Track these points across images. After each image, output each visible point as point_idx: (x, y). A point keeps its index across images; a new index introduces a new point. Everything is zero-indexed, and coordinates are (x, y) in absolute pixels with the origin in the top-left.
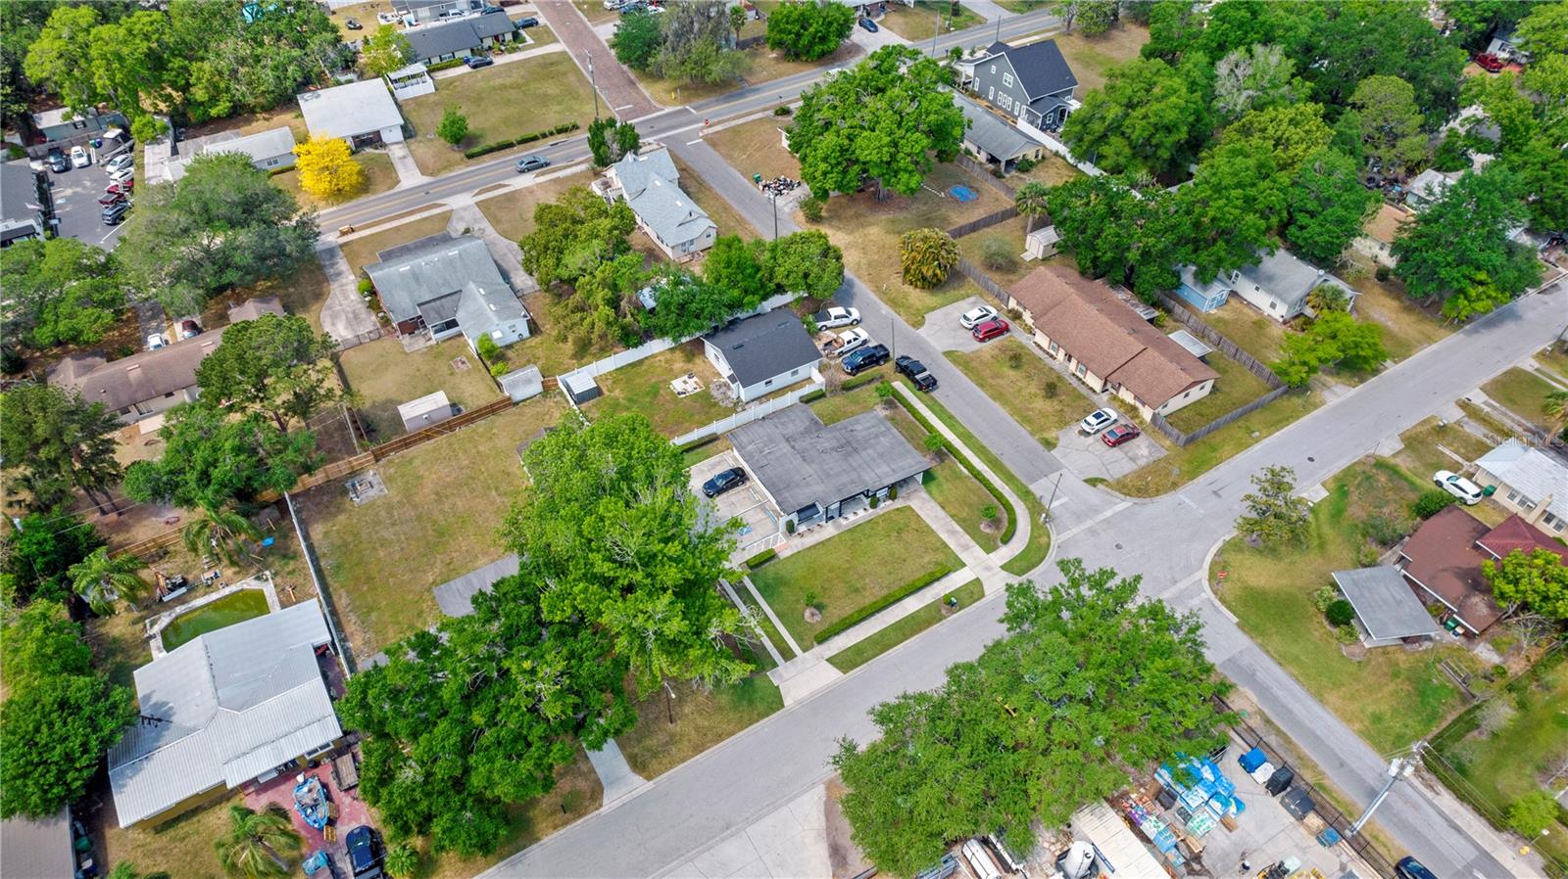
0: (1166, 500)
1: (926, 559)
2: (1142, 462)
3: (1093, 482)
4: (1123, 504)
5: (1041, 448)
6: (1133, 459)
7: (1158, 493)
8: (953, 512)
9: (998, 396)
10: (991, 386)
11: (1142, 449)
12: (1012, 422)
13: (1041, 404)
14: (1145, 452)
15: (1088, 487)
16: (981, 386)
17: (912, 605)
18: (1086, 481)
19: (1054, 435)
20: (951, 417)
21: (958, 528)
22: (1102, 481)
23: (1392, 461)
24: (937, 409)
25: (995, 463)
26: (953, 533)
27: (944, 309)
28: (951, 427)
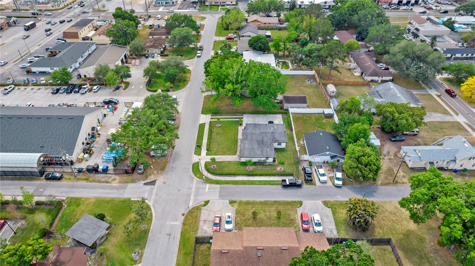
2: (201, 223)
3: (207, 203)
4: (191, 204)
5: (233, 199)
6: (205, 221)
10: (273, 205)
14: (205, 228)
15: (206, 199)
20: (265, 184)
22: (205, 205)
24: (272, 183)
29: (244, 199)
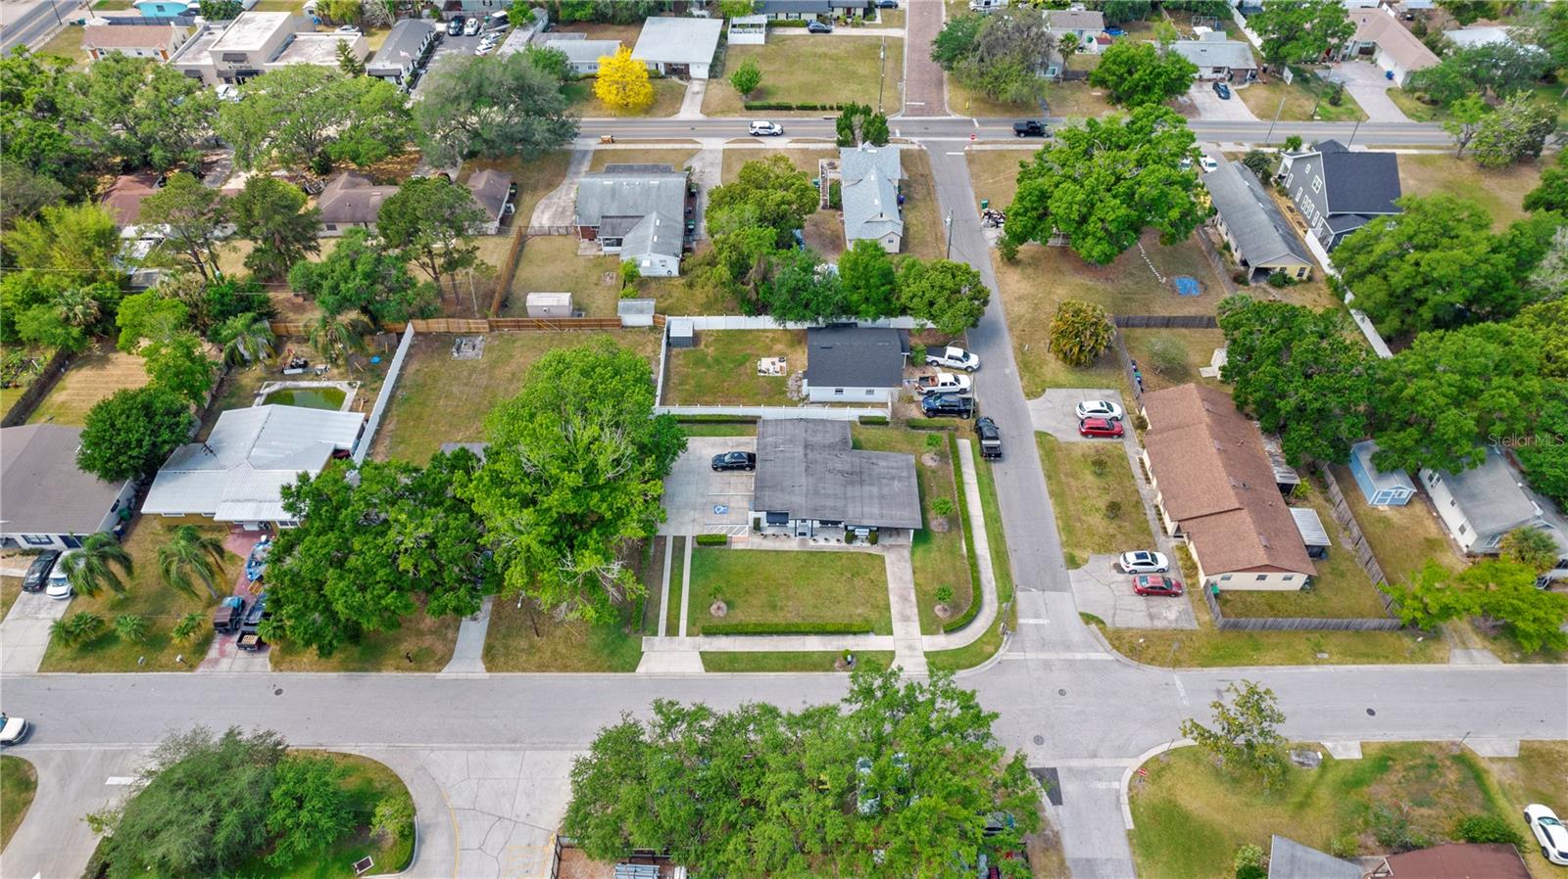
0: (1155, 673)
1: (860, 611)
2: (1159, 624)
3: (1088, 618)
4: (1104, 654)
5: (1061, 560)
6: (1151, 617)
7: (1152, 661)
8: (921, 581)
9: (1058, 496)
10: (1059, 482)
11: (1171, 612)
12: (1053, 525)
13: (1097, 521)
14: (1172, 615)
15: (1080, 620)
16: (1049, 477)
17: (813, 644)
18: (1082, 614)
19: (1085, 556)
20: (993, 494)
21: (913, 597)
22: (1099, 622)
23: (1484, 764)
24: (985, 480)
25: (1000, 556)
26: (904, 599)
27: (1071, 391)
28: (984, 503)
29: (1056, 538)
